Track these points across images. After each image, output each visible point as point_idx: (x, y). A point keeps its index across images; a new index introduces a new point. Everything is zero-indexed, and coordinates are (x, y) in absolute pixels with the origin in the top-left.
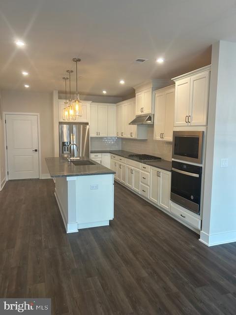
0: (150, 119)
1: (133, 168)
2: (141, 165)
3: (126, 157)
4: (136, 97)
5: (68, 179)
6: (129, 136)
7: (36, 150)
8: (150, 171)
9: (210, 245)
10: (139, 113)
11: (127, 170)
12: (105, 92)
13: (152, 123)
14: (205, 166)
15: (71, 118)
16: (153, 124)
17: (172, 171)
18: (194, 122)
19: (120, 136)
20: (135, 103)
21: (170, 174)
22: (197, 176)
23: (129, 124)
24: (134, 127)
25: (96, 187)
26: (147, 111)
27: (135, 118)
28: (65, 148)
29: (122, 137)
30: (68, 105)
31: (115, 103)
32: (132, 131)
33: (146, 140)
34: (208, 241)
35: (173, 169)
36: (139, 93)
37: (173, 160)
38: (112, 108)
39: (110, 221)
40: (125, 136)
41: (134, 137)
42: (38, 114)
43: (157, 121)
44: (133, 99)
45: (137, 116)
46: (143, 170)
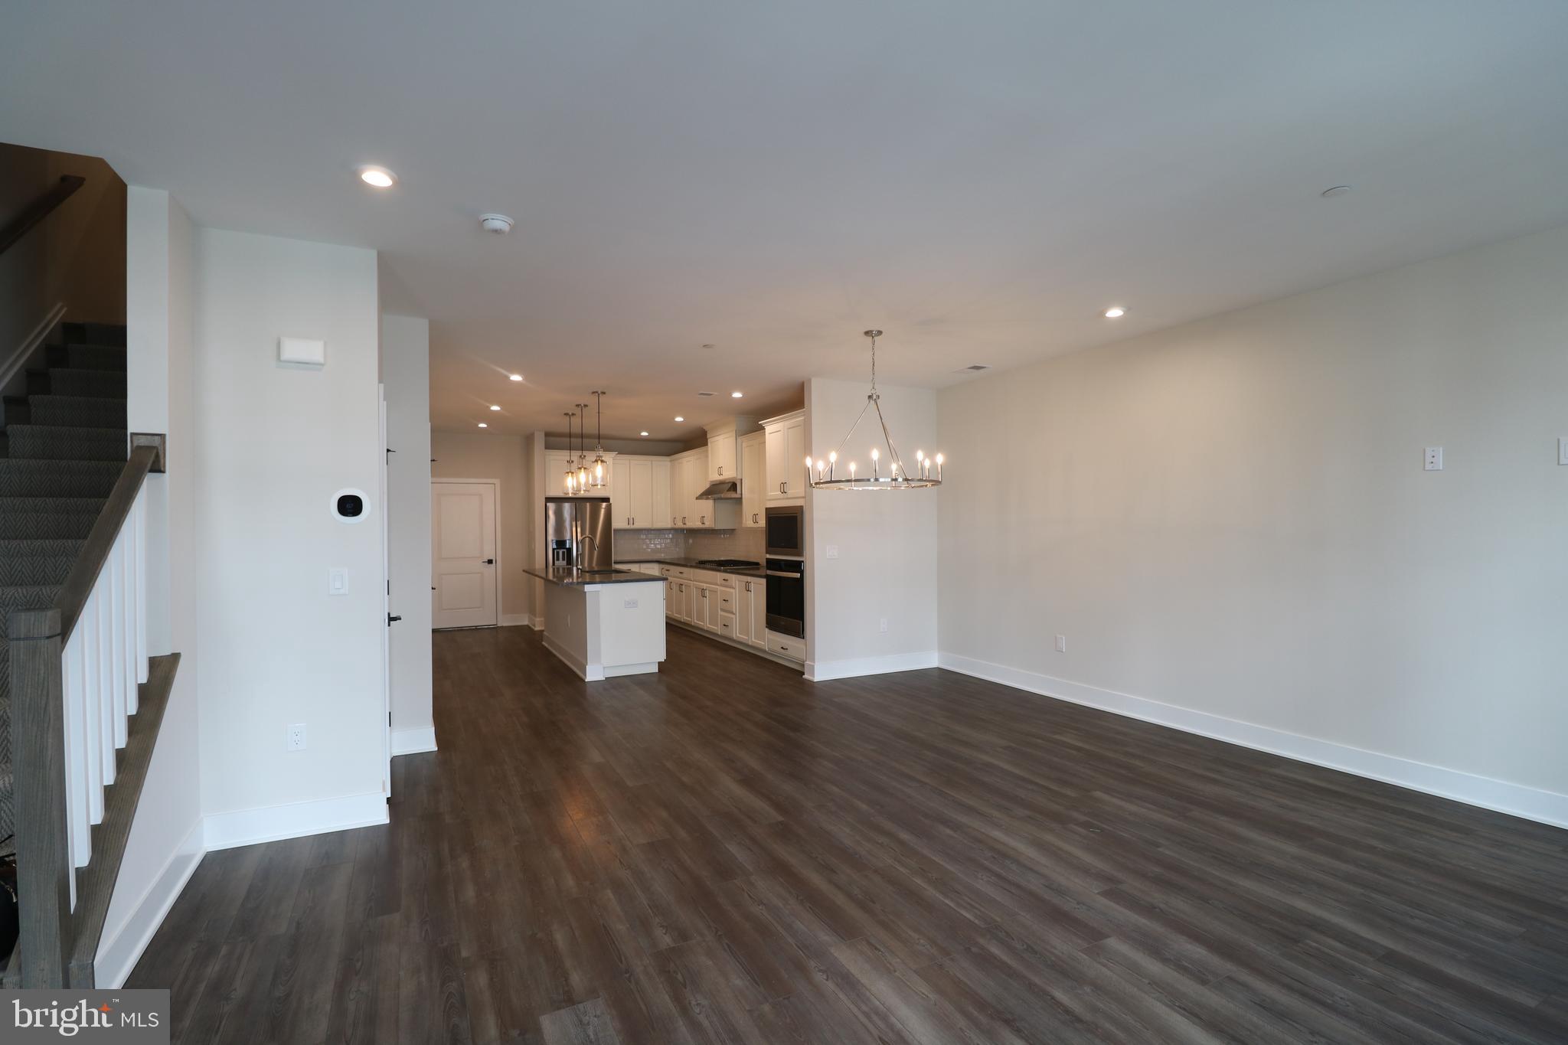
0: (733, 486)
1: (705, 586)
2: (719, 576)
3: (691, 567)
4: (709, 444)
5: (588, 588)
6: (697, 525)
7: (490, 562)
8: (735, 584)
9: (816, 679)
10: (715, 477)
11: (695, 593)
12: (644, 434)
13: (740, 496)
14: (806, 558)
15: (583, 488)
16: (741, 498)
17: (767, 577)
18: (791, 492)
19: (680, 525)
20: (707, 456)
21: (764, 581)
22: (798, 575)
23: (697, 499)
24: (708, 505)
25: (634, 603)
26: (729, 474)
27: (708, 486)
28: (558, 553)
29: (685, 526)
30: (574, 466)
31: (669, 454)
32: (702, 514)
33: (733, 530)
34: (813, 674)
35: (769, 572)
36: (716, 438)
37: (768, 556)
38: (661, 464)
39: (659, 663)
40: (690, 525)
41: (708, 524)
42: (497, 481)
43: (746, 491)
44: (703, 448)
45: (711, 482)
46: (721, 585)
